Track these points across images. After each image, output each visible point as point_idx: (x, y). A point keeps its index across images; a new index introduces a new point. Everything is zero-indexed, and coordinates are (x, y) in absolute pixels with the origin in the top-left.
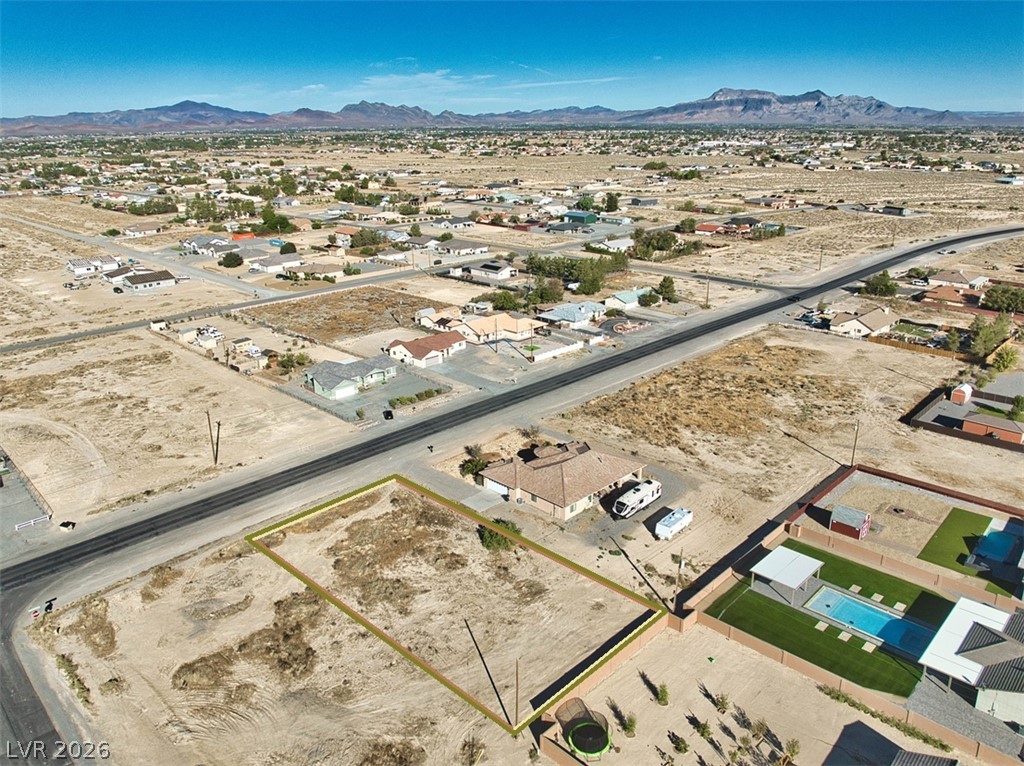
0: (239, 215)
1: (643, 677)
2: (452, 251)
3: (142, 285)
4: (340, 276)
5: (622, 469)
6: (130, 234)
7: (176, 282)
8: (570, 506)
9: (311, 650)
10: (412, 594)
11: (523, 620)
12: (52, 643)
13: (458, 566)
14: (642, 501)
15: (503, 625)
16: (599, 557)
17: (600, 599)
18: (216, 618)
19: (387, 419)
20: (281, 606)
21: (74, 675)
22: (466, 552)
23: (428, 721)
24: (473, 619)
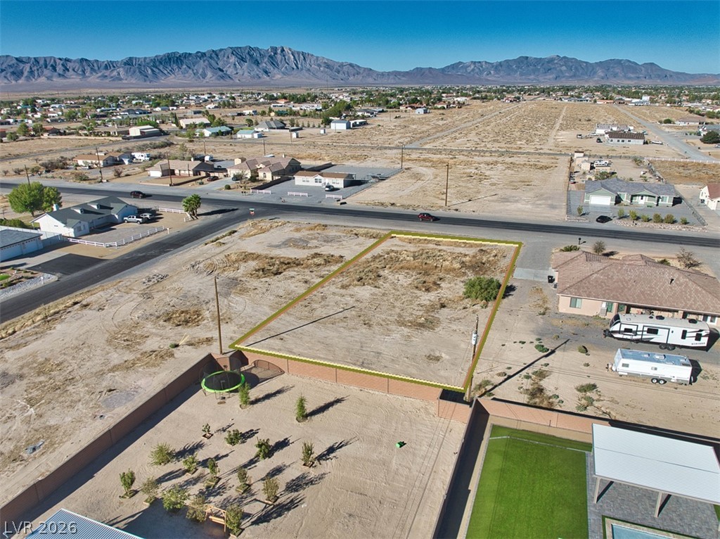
1: (338, 401)
3: (616, 140)
5: (691, 302)
6: (677, 123)
7: (646, 143)
8: (572, 298)
9: (280, 273)
10: (369, 284)
11: (376, 328)
12: (244, 227)
13: (424, 289)
14: (653, 331)
15: (362, 322)
16: (520, 342)
17: (447, 357)
18: (290, 246)
19: (597, 221)
20: (317, 255)
21: (224, 236)
22: (448, 288)
23: (228, 321)
24: (358, 310)
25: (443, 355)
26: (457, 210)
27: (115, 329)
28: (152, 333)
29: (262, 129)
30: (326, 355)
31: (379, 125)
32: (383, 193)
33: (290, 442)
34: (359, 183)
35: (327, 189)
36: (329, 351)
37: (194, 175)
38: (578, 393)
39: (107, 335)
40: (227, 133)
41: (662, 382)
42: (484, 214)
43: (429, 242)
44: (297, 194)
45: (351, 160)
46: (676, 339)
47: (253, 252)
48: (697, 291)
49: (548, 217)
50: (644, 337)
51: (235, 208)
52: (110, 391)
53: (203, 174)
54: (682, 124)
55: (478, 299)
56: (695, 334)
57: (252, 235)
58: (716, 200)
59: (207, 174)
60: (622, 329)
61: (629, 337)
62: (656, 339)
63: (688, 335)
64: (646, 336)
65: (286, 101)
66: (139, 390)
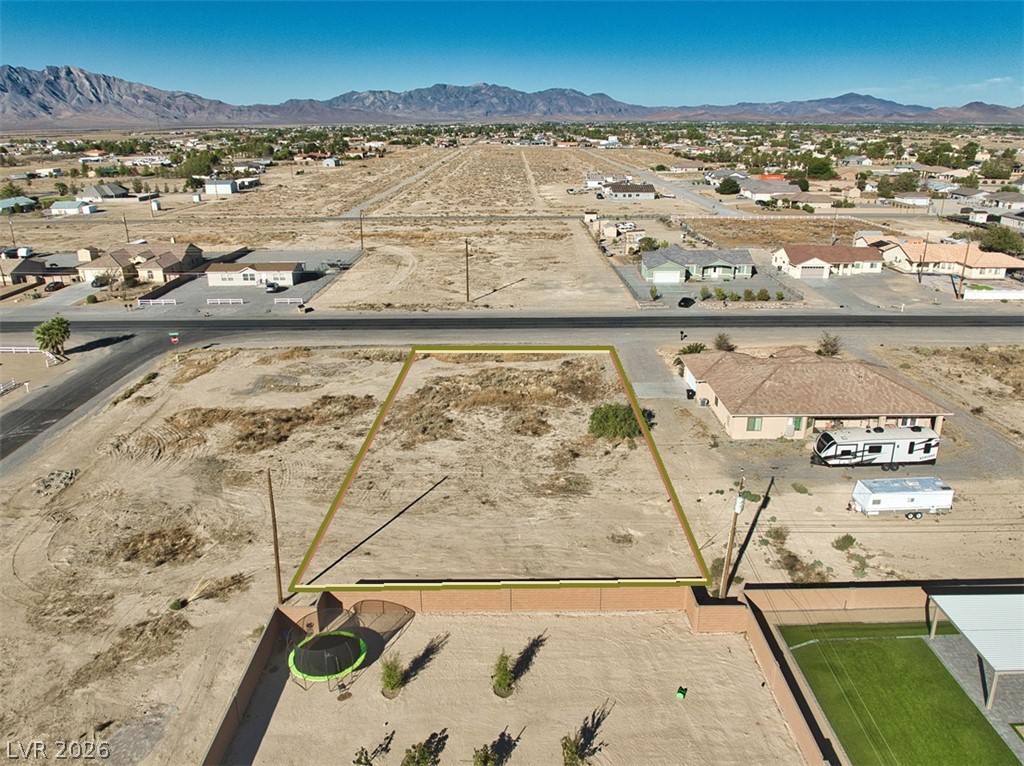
0: (793, 164)
1: (537, 644)
2: (1001, 204)
3: (622, 194)
4: (826, 207)
5: (893, 403)
6: (673, 170)
7: (657, 197)
8: (749, 418)
9: (285, 438)
10: (442, 436)
11: (506, 506)
12: (167, 365)
13: (530, 433)
14: (876, 449)
15: (476, 500)
16: (717, 492)
17: (639, 534)
18: (271, 389)
19: (680, 305)
20: (327, 400)
21: (140, 386)
22: (562, 426)
23: (250, 537)
24: (455, 481)
25: (632, 532)
26: (487, 306)
27: (33, 594)
28: (117, 589)
29: (91, 199)
30: (461, 566)
31: (281, 186)
32: (359, 290)
33: (514, 738)
34: (314, 276)
35: (270, 289)
36: (461, 558)
37: (14, 283)
38: (839, 552)
39: (22, 611)
40: (30, 208)
41: (919, 516)
42: (526, 308)
43: (484, 358)
44: (225, 300)
45: (273, 241)
46: (902, 456)
47: (212, 407)
48: (892, 387)
49: (615, 306)
50: (865, 458)
51: (129, 333)
52: (102, 727)
53: (32, 280)
54: (679, 171)
55: (618, 437)
56: (923, 446)
57: (191, 379)
58: (800, 266)
59: (38, 279)
60: (839, 452)
61: (847, 462)
62: (880, 458)
63: (916, 447)
64: (868, 456)
65: (100, 152)
66: (164, 711)
